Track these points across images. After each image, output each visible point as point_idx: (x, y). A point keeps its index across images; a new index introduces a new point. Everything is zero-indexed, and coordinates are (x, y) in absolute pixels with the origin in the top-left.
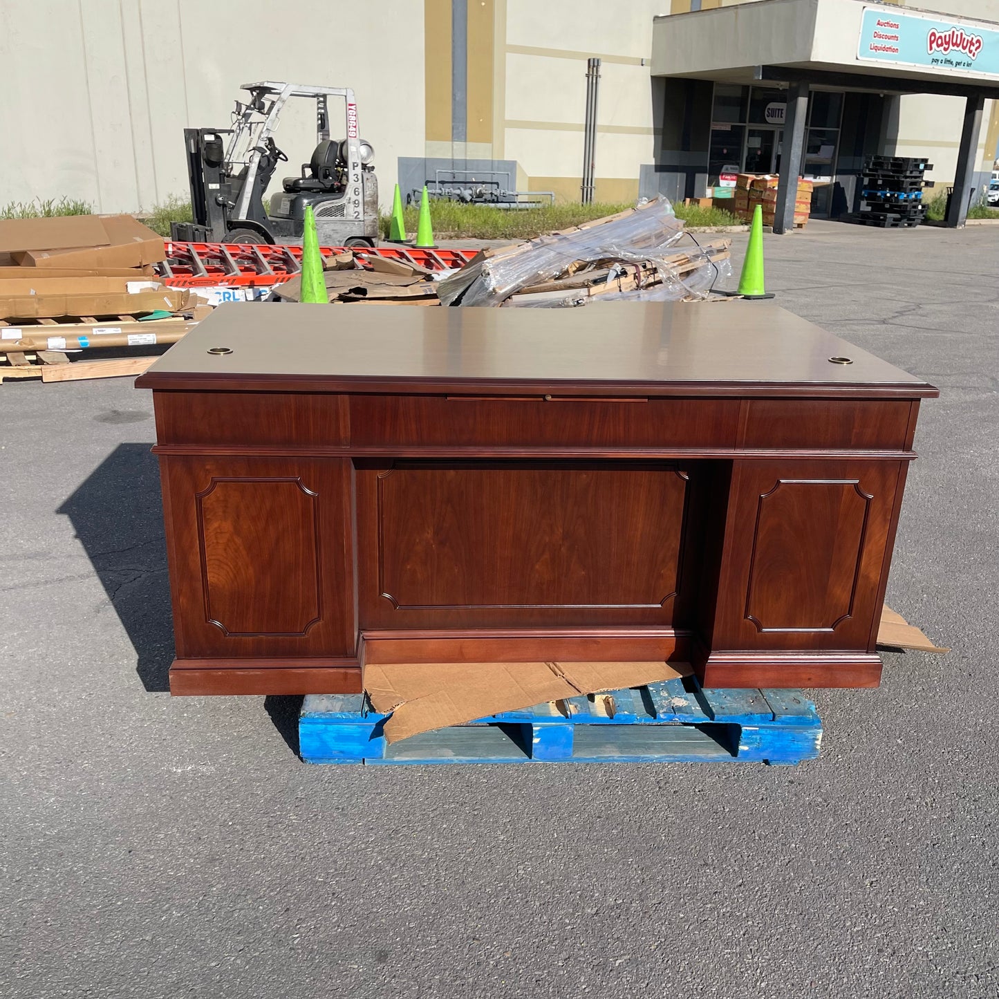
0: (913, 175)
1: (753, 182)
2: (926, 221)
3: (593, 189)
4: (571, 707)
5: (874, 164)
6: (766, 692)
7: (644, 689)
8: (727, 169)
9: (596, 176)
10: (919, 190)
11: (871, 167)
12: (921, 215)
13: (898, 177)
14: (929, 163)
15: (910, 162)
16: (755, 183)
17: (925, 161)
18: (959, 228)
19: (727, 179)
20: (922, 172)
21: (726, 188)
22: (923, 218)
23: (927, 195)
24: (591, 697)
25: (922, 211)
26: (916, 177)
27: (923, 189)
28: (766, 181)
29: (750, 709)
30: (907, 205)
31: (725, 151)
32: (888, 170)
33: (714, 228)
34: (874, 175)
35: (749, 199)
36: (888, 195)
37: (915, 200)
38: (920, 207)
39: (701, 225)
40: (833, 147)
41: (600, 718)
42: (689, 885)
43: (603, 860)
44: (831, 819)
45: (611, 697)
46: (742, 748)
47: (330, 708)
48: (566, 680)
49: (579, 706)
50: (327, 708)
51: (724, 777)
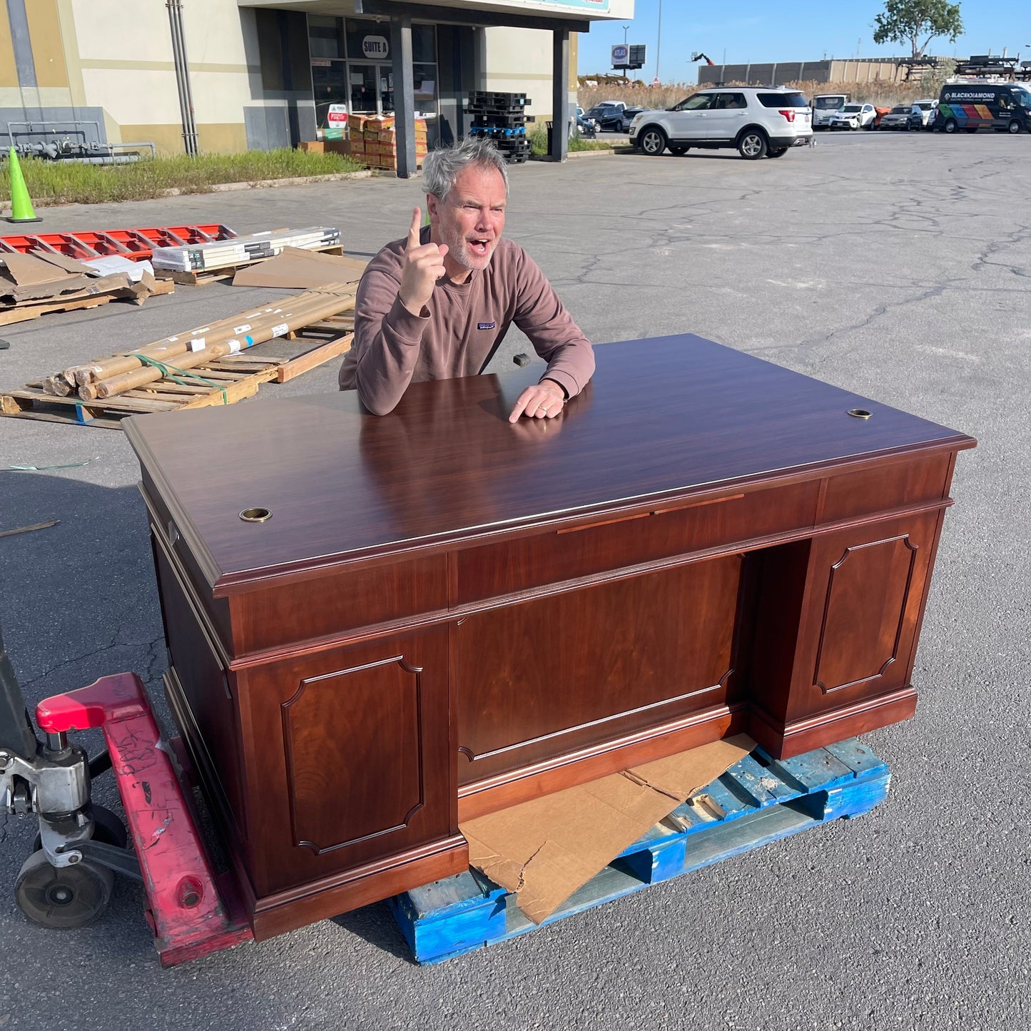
0: (516, 110)
1: (366, 122)
2: (533, 157)
3: (196, 137)
4: (680, 820)
5: (478, 100)
6: (831, 748)
7: (726, 778)
8: (334, 109)
9: (197, 122)
10: (522, 125)
11: (475, 103)
12: (528, 150)
13: (503, 113)
14: (528, 98)
15: (512, 98)
16: (368, 123)
17: (523, 96)
18: (563, 161)
19: (335, 120)
20: (522, 107)
21: (336, 130)
22: (530, 153)
23: (529, 129)
24: (689, 802)
25: (528, 147)
26: (517, 112)
27: (525, 124)
28: (379, 122)
29: (831, 773)
30: (514, 141)
31: (329, 89)
32: (491, 106)
33: (338, 176)
34: (479, 112)
35: (365, 142)
36: (495, 131)
37: (521, 136)
38: (526, 143)
39: (325, 173)
40: (433, 82)
41: (710, 824)
42: (882, 982)
43: (792, 981)
44: (936, 863)
45: (706, 796)
46: (827, 811)
47: (447, 900)
48: (653, 788)
49: (687, 816)
50: (443, 900)
51: (821, 845)
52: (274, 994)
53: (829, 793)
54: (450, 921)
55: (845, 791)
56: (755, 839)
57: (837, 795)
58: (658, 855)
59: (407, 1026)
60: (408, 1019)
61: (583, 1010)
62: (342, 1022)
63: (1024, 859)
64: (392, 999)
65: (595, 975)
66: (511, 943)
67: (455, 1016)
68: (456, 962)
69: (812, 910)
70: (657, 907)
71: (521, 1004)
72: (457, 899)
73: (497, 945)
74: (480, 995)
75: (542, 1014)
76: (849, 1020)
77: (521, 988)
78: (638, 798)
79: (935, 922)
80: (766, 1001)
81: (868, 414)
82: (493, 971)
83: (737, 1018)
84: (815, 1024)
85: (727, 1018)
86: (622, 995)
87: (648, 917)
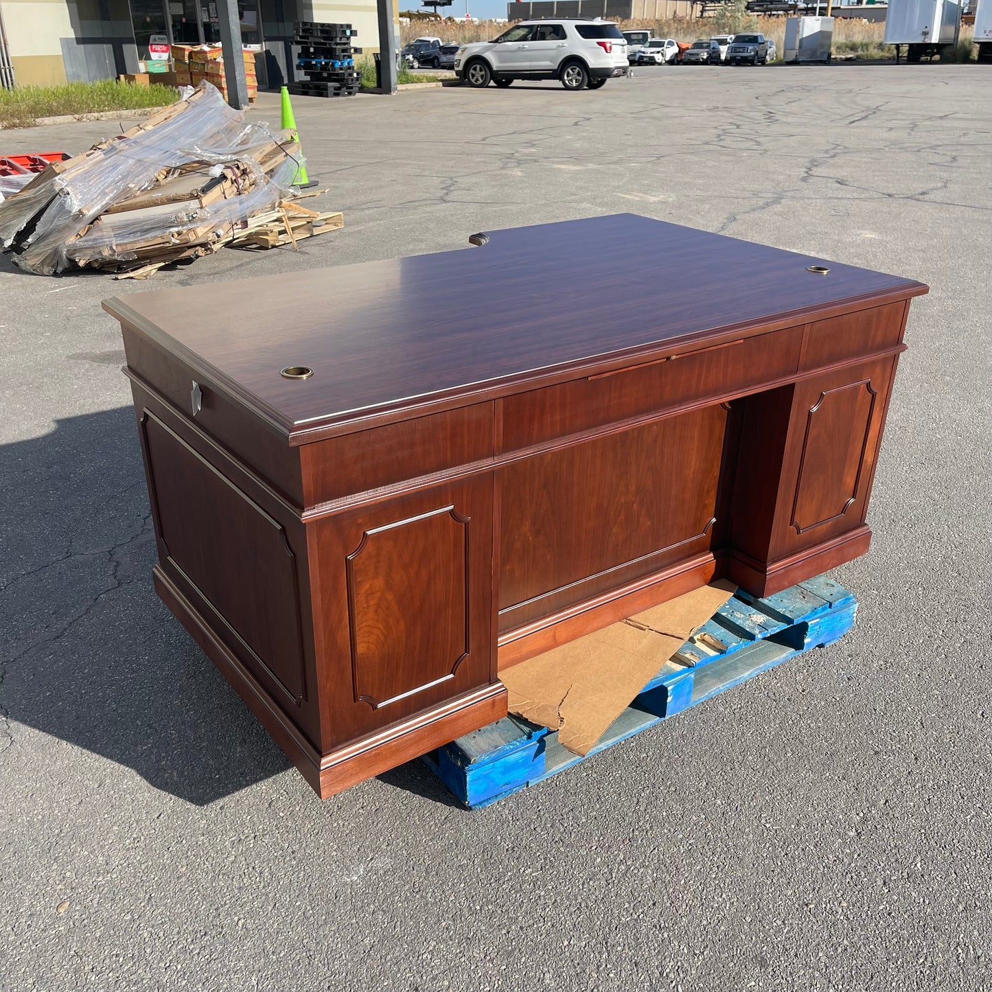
0: (342, 42)
1: (191, 53)
2: (362, 89)
3: (12, 70)
4: (687, 656)
5: (304, 31)
6: (803, 584)
7: (717, 618)
8: (155, 40)
9: (12, 54)
10: (350, 57)
11: (301, 34)
12: (358, 83)
13: (330, 44)
14: (353, 29)
15: (338, 29)
16: (193, 54)
17: (349, 26)
18: (394, 94)
19: (157, 51)
20: (348, 38)
21: (159, 61)
22: (359, 86)
23: (356, 60)
24: (692, 640)
25: (357, 79)
26: (345, 44)
27: (353, 55)
28: (205, 52)
29: (810, 605)
30: (344, 74)
31: (148, 20)
32: (317, 37)
34: (306, 43)
35: (191, 73)
36: (323, 63)
37: (349, 68)
38: (355, 75)
39: (153, 105)
40: (255, 12)
41: (714, 658)
42: (888, 776)
43: (810, 784)
44: (907, 676)
45: (705, 634)
46: (807, 641)
47: (494, 744)
48: (656, 631)
49: (693, 652)
50: (489, 744)
51: (805, 671)
52: (335, 851)
53: (809, 623)
54: (497, 764)
55: (822, 621)
56: (748, 670)
57: (816, 624)
58: (673, 689)
59: (473, 863)
60: (473, 856)
61: (633, 830)
62: (409, 867)
63: (980, 666)
64: (451, 841)
65: (635, 800)
66: (549, 781)
67: (516, 849)
68: (503, 803)
69: (812, 725)
70: (675, 738)
71: (575, 832)
72: (502, 742)
73: (538, 785)
74: (535, 829)
75: (596, 838)
76: (868, 810)
77: (571, 818)
78: (645, 641)
79: (919, 723)
80: (793, 803)
81: (826, 270)
82: (540, 807)
83: (771, 820)
84: (841, 817)
85: (763, 821)
86: (664, 814)
87: (669, 747)
